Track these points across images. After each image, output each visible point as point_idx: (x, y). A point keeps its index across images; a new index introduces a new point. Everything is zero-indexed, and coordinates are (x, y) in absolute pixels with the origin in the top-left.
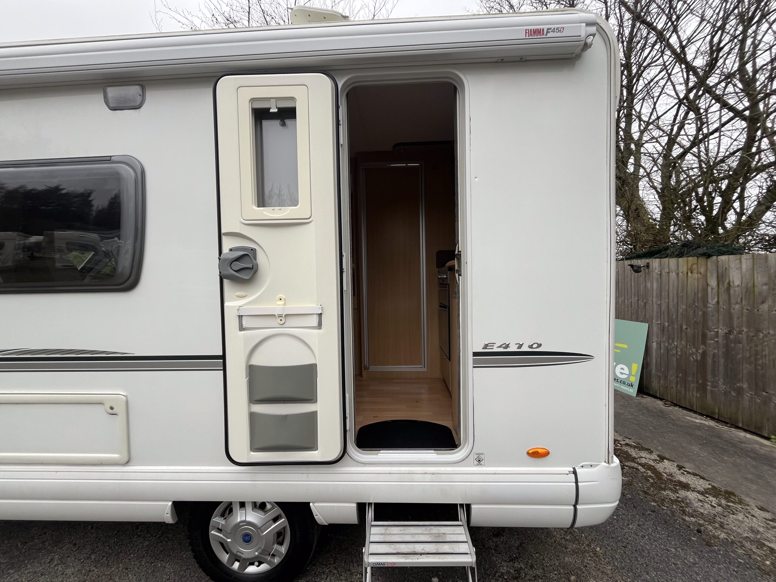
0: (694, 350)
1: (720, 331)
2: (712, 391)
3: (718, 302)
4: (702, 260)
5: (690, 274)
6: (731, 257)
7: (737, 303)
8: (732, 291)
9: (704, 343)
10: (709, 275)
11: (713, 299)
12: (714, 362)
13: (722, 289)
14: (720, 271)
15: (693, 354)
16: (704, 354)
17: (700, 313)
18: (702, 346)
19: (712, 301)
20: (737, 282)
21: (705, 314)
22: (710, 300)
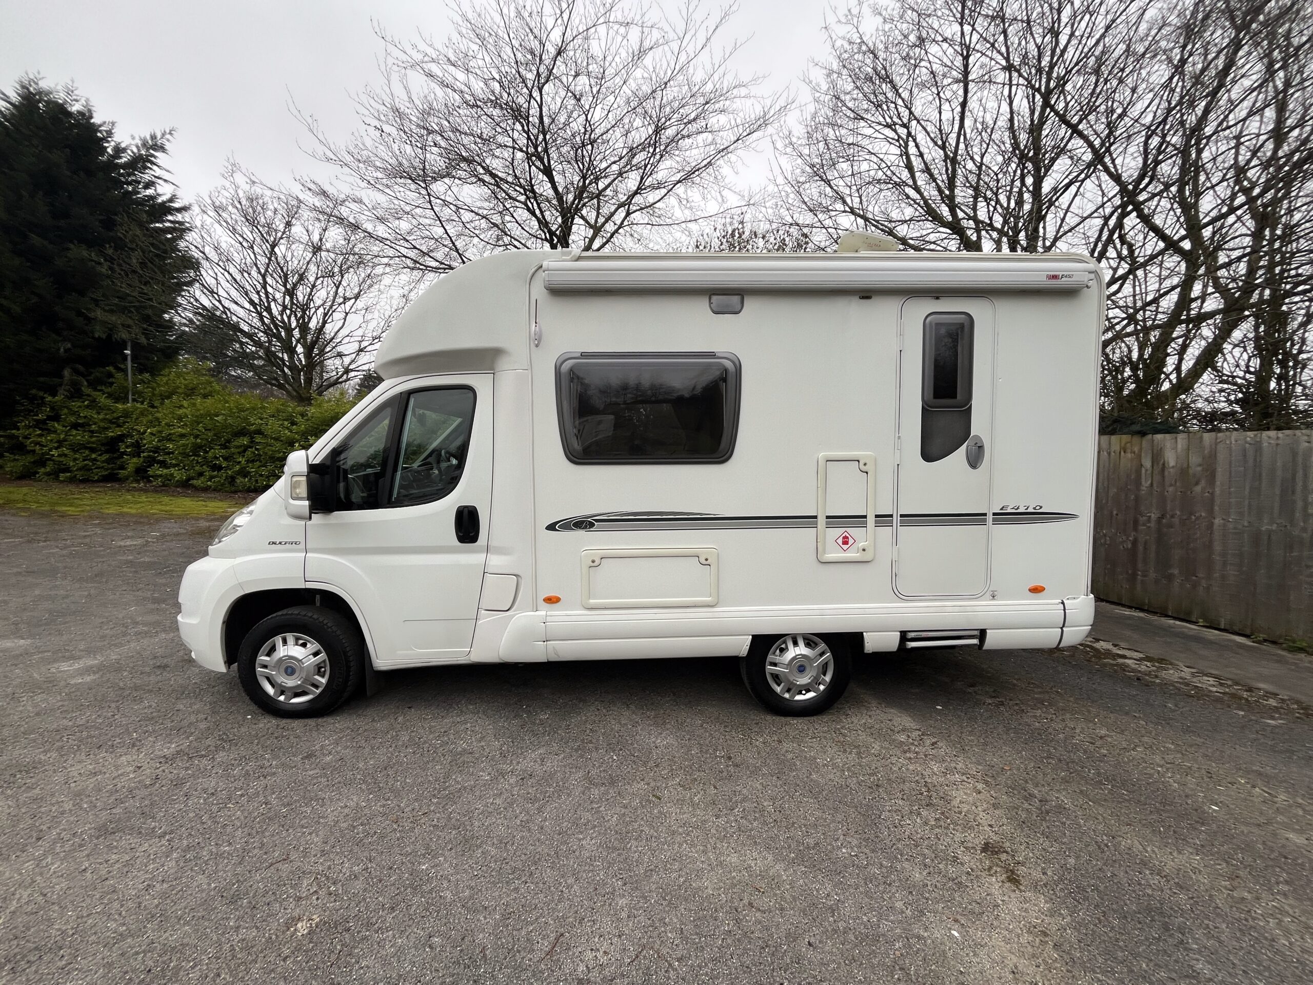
0: (1124, 537)
1: (1153, 515)
2: (1142, 581)
3: (1152, 484)
4: (1136, 439)
5: (1122, 453)
6: (1167, 435)
7: (1171, 485)
8: (1166, 473)
9: (1135, 529)
10: (1143, 455)
11: (1146, 482)
12: (1145, 549)
13: (1157, 469)
14: (1155, 451)
15: (1124, 542)
16: (1135, 543)
17: (1133, 497)
18: (1133, 533)
19: (1146, 484)
20: (1172, 463)
21: (1137, 499)
22: (1143, 483)
